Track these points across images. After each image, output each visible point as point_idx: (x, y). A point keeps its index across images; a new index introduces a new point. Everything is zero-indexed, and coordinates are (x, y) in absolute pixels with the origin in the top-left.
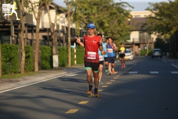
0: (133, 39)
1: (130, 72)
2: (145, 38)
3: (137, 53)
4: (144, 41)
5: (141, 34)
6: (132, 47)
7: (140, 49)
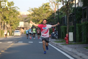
0: (21, 26)
2: (27, 25)
3: (23, 32)
4: (26, 27)
5: (25, 23)
6: (20, 29)
7: (24, 30)
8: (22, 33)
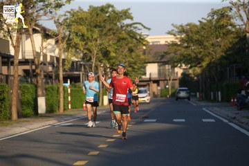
0: (150, 74)
1: (146, 120)
2: (167, 73)
3: (156, 94)
4: (165, 77)
5: (161, 68)
7: (159, 88)
8: (155, 96)
